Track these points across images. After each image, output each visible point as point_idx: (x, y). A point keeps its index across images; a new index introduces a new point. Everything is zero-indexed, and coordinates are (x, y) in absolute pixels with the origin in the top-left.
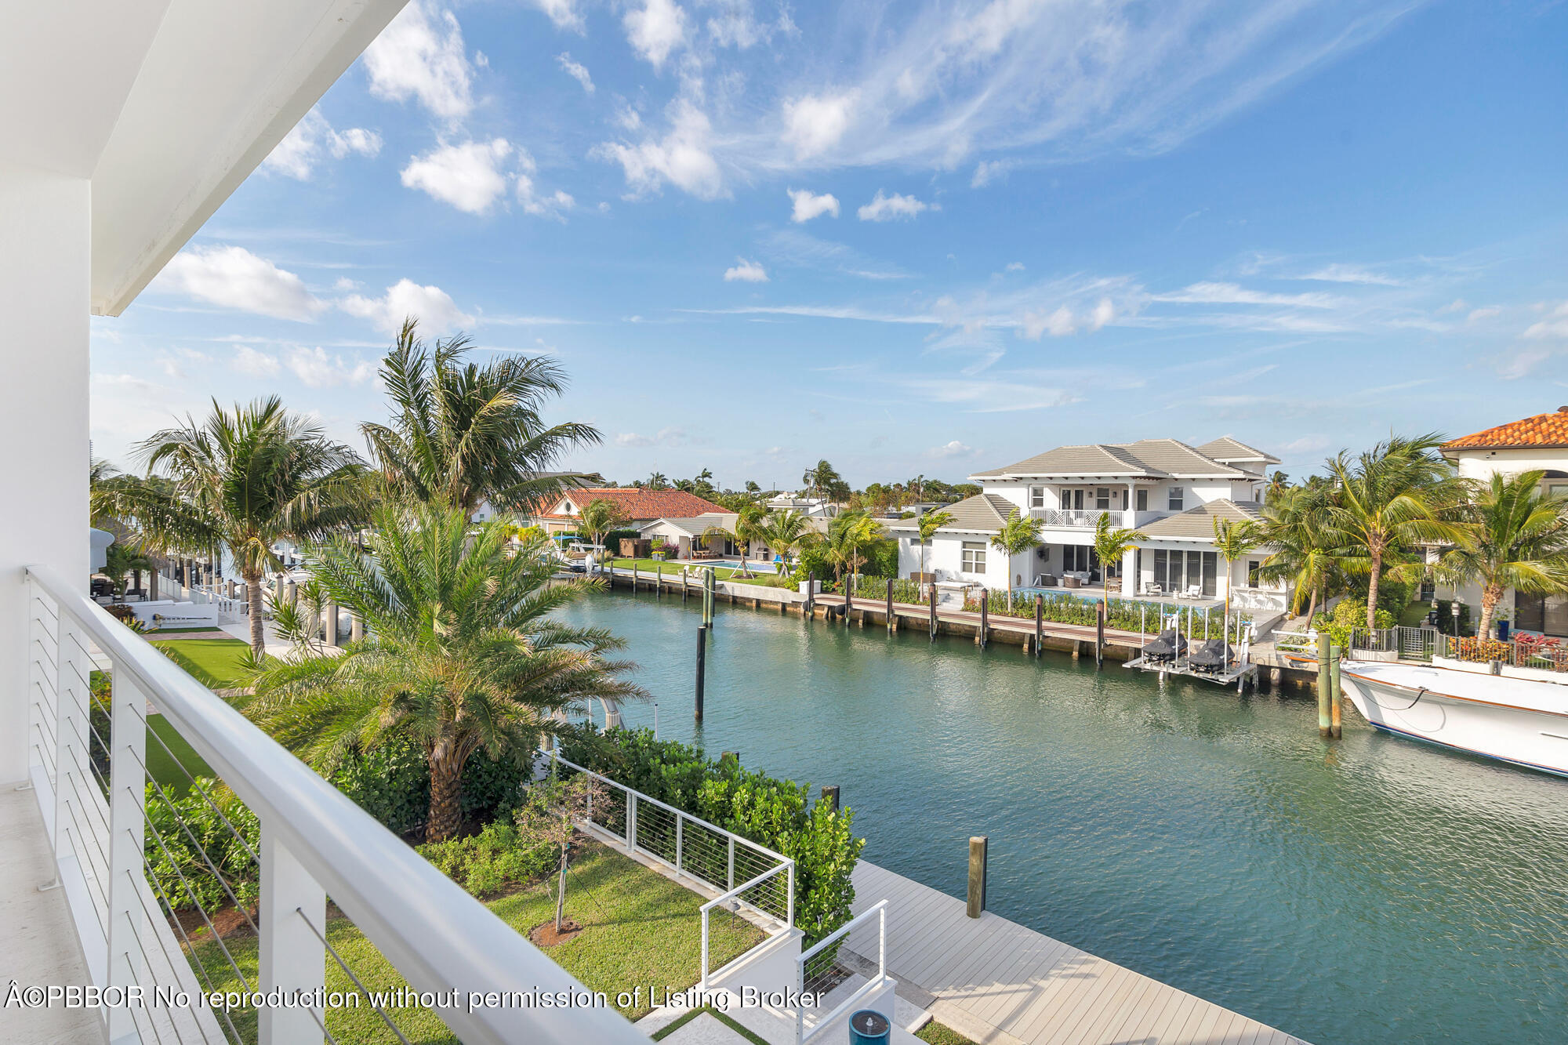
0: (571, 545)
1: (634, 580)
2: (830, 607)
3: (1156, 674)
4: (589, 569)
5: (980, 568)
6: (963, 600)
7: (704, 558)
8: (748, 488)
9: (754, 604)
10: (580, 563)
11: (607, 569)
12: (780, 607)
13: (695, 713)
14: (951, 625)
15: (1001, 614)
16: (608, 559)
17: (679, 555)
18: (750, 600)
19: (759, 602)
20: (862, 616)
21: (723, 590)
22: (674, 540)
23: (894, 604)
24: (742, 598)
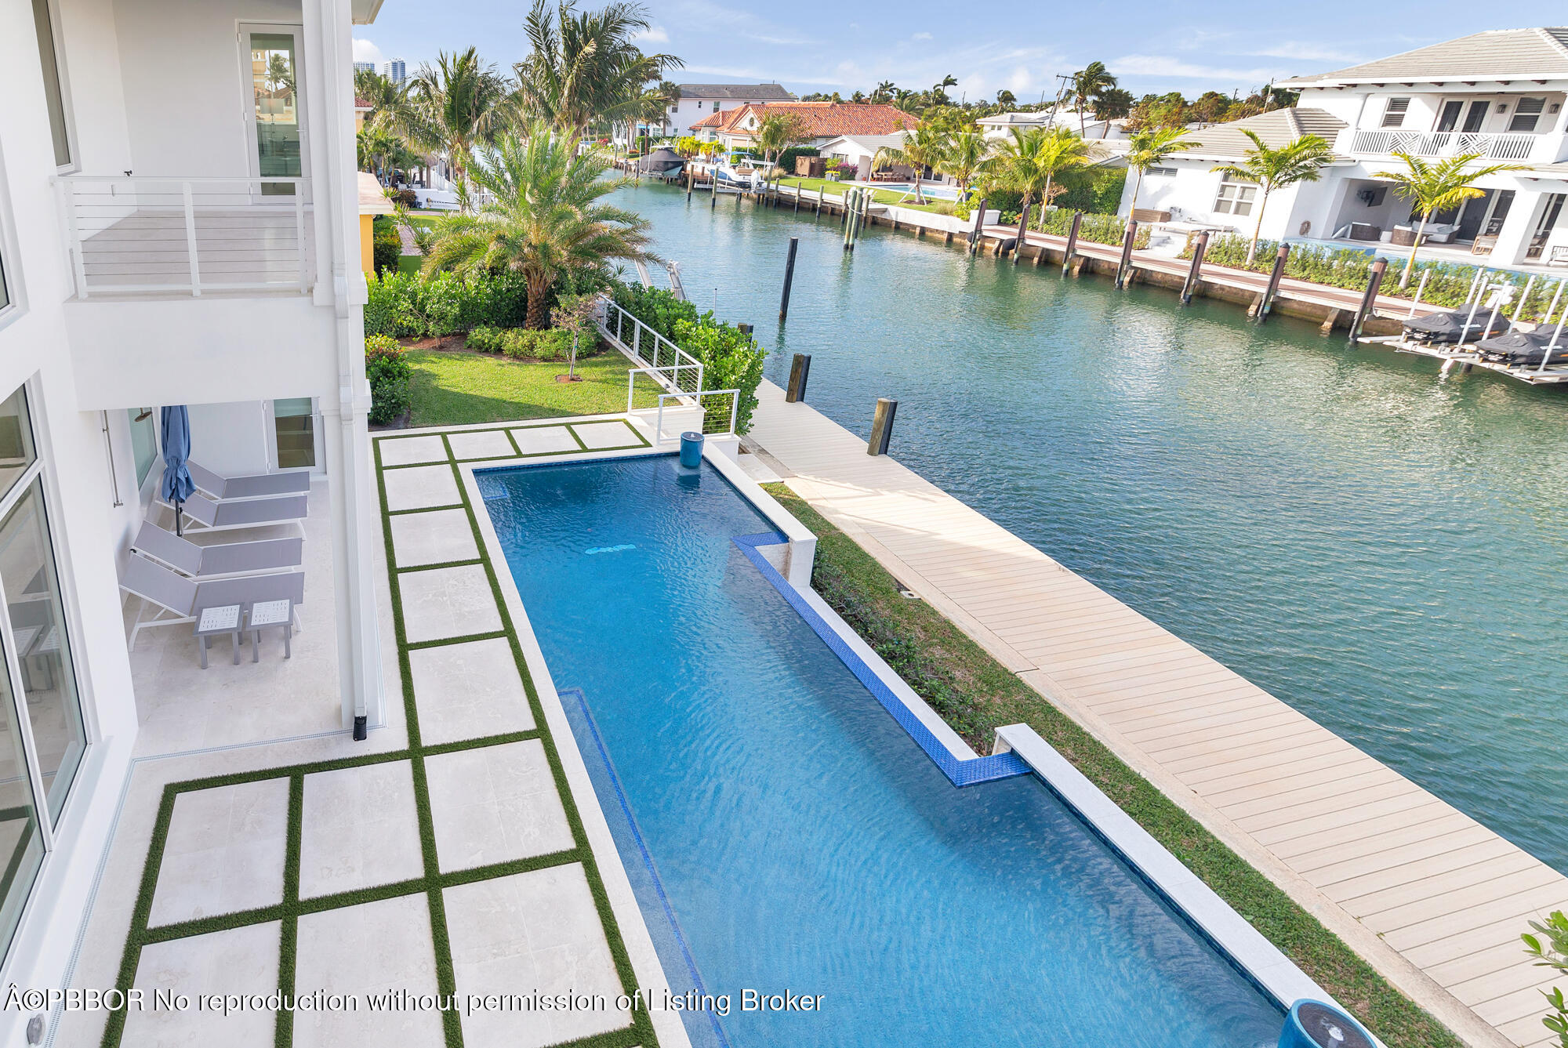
0: (743, 160)
1: (797, 199)
2: (1002, 241)
3: (1438, 362)
4: (754, 185)
5: (1241, 209)
6: (1185, 245)
7: (886, 180)
8: (999, 99)
9: (918, 231)
10: (747, 179)
11: (773, 186)
12: (945, 236)
13: (779, 312)
14: (1154, 275)
15: (1233, 267)
16: (781, 177)
17: (857, 176)
18: (914, 227)
19: (923, 231)
20: (1039, 254)
21: (887, 213)
22: (853, 160)
23: (1078, 242)
24: (906, 224)
